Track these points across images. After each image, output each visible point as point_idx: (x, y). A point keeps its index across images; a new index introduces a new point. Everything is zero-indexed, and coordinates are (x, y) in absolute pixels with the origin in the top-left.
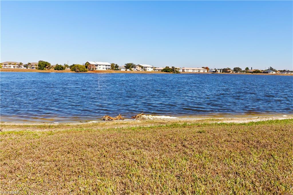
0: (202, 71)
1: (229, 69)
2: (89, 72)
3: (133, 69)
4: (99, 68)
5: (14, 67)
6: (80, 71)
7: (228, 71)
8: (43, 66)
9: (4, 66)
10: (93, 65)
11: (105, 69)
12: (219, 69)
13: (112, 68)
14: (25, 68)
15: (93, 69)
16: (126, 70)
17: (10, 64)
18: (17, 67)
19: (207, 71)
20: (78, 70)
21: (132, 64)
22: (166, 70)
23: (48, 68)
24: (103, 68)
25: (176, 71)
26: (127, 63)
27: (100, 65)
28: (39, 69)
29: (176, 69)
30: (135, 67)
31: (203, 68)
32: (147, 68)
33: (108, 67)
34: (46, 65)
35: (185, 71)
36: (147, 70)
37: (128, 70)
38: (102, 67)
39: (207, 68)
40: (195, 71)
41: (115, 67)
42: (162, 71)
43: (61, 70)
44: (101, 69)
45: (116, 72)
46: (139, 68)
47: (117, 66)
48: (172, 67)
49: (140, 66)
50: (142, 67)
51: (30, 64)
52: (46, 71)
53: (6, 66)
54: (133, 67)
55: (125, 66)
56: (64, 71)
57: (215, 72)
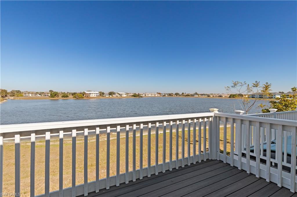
0: (156, 95)
1: (173, 94)
2: (85, 98)
3: (114, 95)
4: (91, 96)
5: (32, 95)
6: (79, 98)
7: (172, 95)
8: (54, 95)
9: (24, 94)
10: (88, 94)
11: (96, 96)
12: (167, 94)
13: (100, 95)
14: (40, 96)
15: (88, 96)
16: (109, 96)
17: (29, 93)
18: (34, 95)
19: (160, 95)
20: (78, 97)
21: (113, 92)
22: (135, 96)
23: (57, 96)
24: (95, 95)
25: (141, 96)
26: (110, 92)
27: (92, 94)
28: (51, 97)
29: (141, 94)
30: (115, 94)
31: (157, 93)
32: (123, 95)
33: (97, 95)
34: (56, 95)
35: (147, 95)
36: (123, 96)
37: (111, 96)
38: (93, 94)
39: (159, 93)
40: (153, 95)
41: (102, 94)
42: (132, 96)
43: (66, 97)
44: (93, 96)
45: (103, 98)
46: (117, 95)
47: (103, 94)
48: (138, 94)
49: (118, 94)
50: (119, 94)
51: (44, 93)
52: (56, 98)
53: (26, 94)
54: (113, 94)
55: (109, 94)
56: (68, 98)
57: (165, 95)
